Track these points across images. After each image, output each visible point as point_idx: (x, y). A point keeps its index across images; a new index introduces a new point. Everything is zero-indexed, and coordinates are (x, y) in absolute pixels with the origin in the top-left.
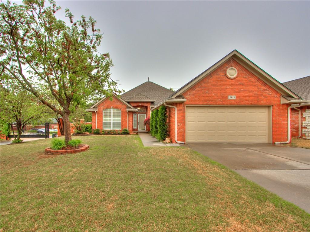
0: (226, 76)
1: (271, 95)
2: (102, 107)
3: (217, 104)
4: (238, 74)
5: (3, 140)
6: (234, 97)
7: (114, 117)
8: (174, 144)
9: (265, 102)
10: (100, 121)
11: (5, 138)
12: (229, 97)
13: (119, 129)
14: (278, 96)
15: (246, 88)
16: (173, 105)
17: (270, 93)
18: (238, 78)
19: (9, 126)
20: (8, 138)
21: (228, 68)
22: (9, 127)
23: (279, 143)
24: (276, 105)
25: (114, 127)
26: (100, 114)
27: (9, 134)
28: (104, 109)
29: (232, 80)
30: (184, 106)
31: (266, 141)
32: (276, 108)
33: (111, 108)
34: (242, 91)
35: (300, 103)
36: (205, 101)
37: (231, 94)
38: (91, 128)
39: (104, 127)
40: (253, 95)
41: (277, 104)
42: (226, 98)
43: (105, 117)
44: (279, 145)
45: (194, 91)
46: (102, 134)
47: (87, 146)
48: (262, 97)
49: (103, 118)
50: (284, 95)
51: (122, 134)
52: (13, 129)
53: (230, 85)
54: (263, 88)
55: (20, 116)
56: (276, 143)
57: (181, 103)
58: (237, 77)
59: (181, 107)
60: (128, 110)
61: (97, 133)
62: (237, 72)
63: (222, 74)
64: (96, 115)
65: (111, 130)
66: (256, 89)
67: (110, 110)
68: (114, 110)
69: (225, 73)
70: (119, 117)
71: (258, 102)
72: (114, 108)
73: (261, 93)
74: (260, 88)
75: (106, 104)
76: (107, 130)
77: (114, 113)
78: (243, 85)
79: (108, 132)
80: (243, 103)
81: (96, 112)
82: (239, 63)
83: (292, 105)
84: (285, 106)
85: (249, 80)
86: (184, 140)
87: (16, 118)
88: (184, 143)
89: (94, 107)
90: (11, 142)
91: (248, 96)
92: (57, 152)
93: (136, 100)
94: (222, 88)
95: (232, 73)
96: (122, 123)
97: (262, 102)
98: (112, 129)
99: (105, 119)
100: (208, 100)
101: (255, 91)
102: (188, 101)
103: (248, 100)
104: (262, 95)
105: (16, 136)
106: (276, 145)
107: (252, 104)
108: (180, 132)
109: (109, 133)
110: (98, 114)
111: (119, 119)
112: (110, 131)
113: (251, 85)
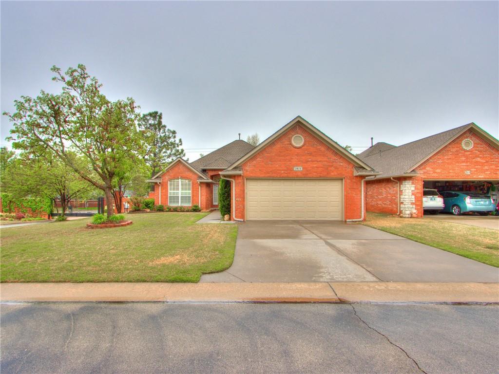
0: (291, 144)
1: (343, 166)
2: (167, 177)
3: (281, 176)
4: (305, 141)
5: (44, 219)
6: (300, 169)
7: (182, 189)
8: (232, 222)
9: (336, 173)
10: (165, 195)
11: (47, 217)
12: (295, 169)
13: (188, 205)
14: (350, 167)
15: (314, 158)
16: (230, 178)
17: (341, 164)
18: (305, 147)
19: (52, 201)
20: (51, 217)
21: (293, 135)
22: (52, 203)
23: (351, 220)
24: (348, 177)
25: (182, 202)
26: (164, 186)
27: (52, 211)
28: (170, 180)
29: (298, 150)
30: (243, 179)
31: (339, 219)
32: (348, 181)
33: (178, 179)
34: (309, 161)
35: (375, 175)
36: (268, 173)
37: (298, 165)
38: (154, 204)
39: (170, 202)
40: (322, 166)
41: (350, 177)
42: (292, 170)
43: (170, 190)
44: (351, 223)
45: (255, 162)
46: (167, 211)
47: (129, 222)
48: (332, 168)
49: (169, 191)
50: (356, 166)
51: (191, 211)
52: (56, 206)
53: (296, 155)
54: (334, 157)
55: (64, 190)
56: (348, 220)
57: (239, 176)
58: (303, 146)
59: (240, 180)
60: (199, 181)
61: (161, 210)
62: (303, 140)
63: (287, 143)
64: (160, 187)
65: (179, 207)
66: (325, 159)
67: (178, 181)
68: (182, 181)
69: (290, 141)
70: (189, 190)
71: (327, 174)
72: (182, 178)
73: (331, 164)
74: (330, 158)
75: (172, 174)
76: (172, 207)
77: (182, 185)
78: (310, 154)
79: (174, 209)
80: (310, 175)
81: (160, 183)
82: (306, 131)
83: (366, 178)
84: (358, 179)
85: (318, 149)
86: (243, 216)
87: (60, 192)
88: (243, 220)
89: (157, 177)
90: (55, 220)
91: (316, 167)
92: (97, 227)
93: (215, 168)
94: (287, 158)
95: (298, 141)
96: (193, 198)
97: (332, 174)
98: (180, 205)
99: (171, 192)
100: (271, 172)
101: (325, 161)
102: (248, 173)
103: (316, 172)
104: (332, 166)
105: (60, 214)
106: (347, 223)
107: (320, 177)
108: (239, 209)
109: (176, 210)
110: (162, 185)
111: (189, 193)
112: (177, 208)
113: (320, 155)
